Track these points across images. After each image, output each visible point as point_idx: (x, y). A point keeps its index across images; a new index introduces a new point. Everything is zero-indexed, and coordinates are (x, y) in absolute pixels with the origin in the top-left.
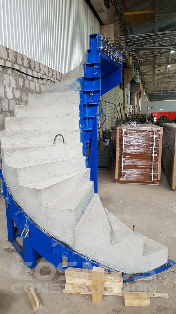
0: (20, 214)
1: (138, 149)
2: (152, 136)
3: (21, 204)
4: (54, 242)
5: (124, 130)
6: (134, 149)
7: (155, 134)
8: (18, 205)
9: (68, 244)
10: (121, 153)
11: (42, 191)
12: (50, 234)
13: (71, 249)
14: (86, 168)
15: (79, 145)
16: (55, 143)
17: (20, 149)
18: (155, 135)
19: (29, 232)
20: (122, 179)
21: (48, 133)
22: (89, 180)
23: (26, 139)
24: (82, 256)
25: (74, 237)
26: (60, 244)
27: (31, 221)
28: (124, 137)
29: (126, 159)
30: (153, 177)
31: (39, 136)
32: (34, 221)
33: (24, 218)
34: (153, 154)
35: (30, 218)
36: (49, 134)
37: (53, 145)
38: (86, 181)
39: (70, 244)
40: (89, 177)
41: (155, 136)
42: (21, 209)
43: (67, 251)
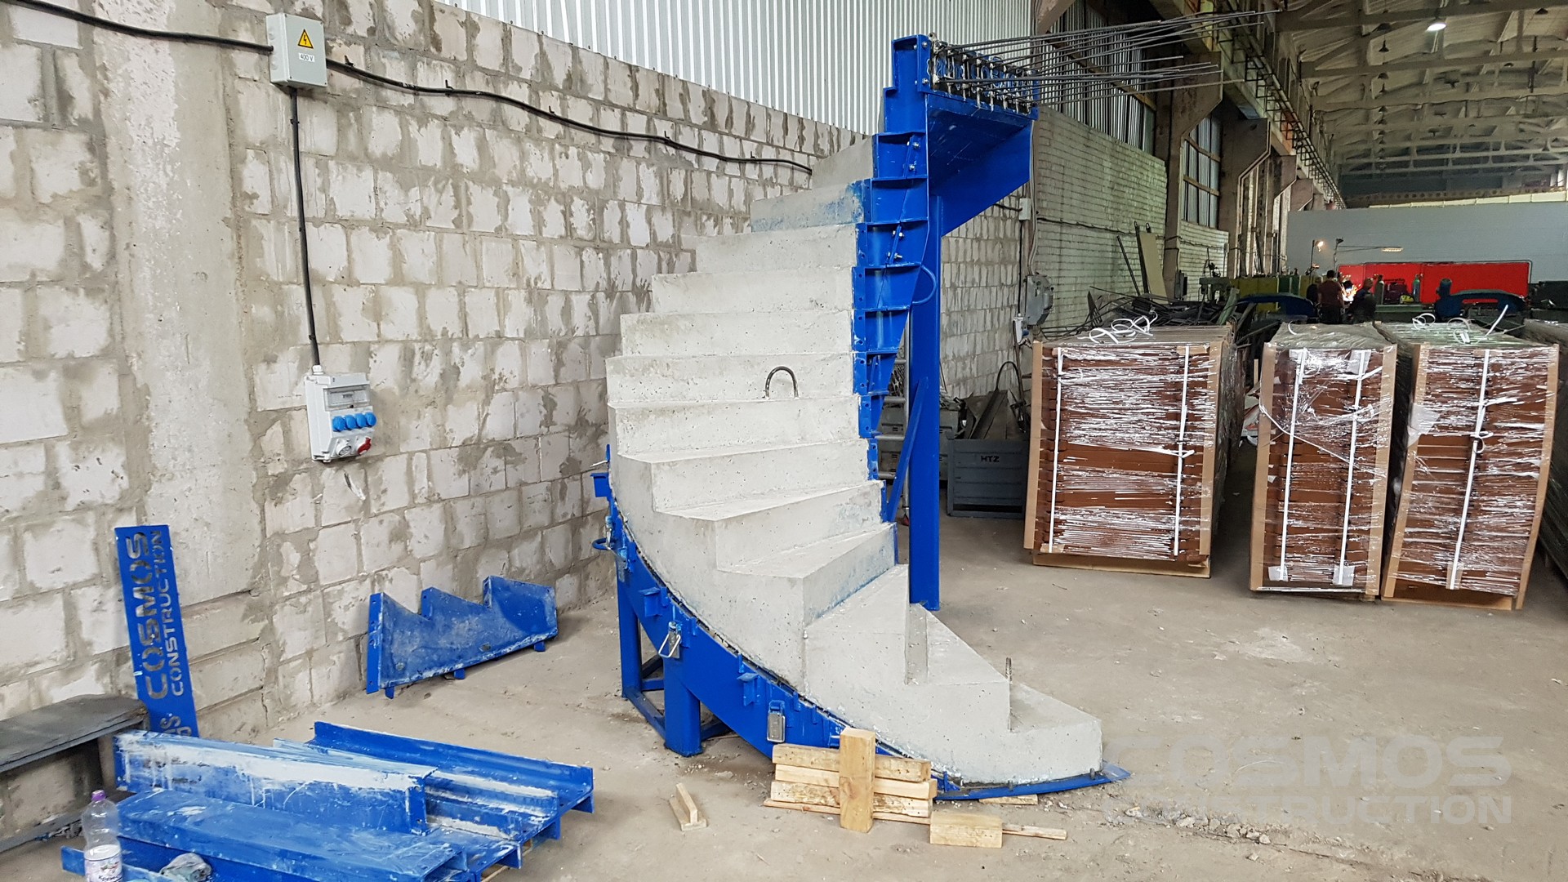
0: (657, 594)
1: (1116, 430)
2: (1171, 378)
3: (660, 568)
4: (747, 670)
5: (1059, 351)
6: (1100, 430)
7: (1186, 369)
8: (652, 571)
9: (786, 678)
10: (1048, 444)
11: (716, 525)
12: (737, 648)
13: (791, 690)
14: (870, 479)
15: (846, 401)
16: (768, 395)
17: (662, 412)
18: (1186, 375)
19: (680, 645)
20: (1050, 548)
21: (749, 362)
22: (878, 519)
23: (682, 383)
24: (825, 715)
25: (802, 658)
26: (764, 677)
27: (687, 615)
28: (1059, 379)
29: (1066, 467)
30: (1179, 539)
31: (721, 373)
32: (694, 611)
33: (668, 607)
34: (1180, 447)
35: (683, 605)
36: (752, 366)
37: (763, 400)
38: (864, 520)
39: (792, 679)
40: (877, 506)
41: (1185, 378)
42: (661, 581)
43: (783, 697)
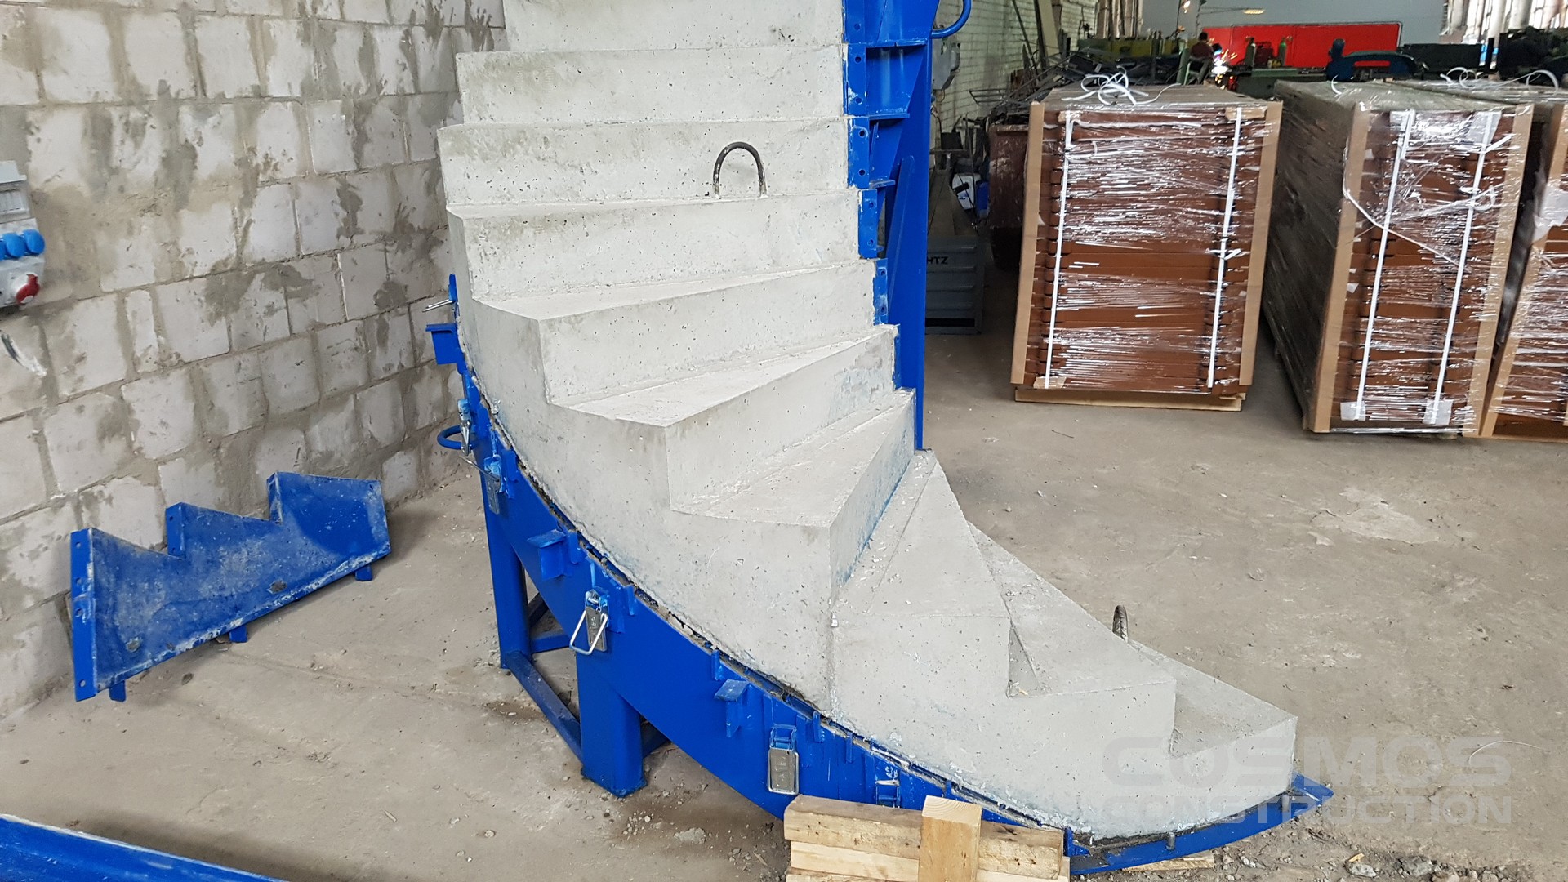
0: (562, 542)
1: (1140, 223)
3: (563, 497)
4: (729, 675)
5: (1069, 116)
6: (1118, 224)
7: (1236, 139)
8: (549, 501)
9: (798, 689)
10: (1047, 244)
11: (667, 433)
12: (709, 639)
13: (810, 710)
14: (876, 323)
15: (840, 198)
16: (717, 191)
17: (546, 223)
18: (1236, 147)
19: (607, 629)
20: (1046, 382)
21: (682, 134)
22: (891, 385)
23: (572, 171)
24: (866, 747)
25: (827, 654)
26: (759, 686)
27: (615, 578)
28: (1067, 156)
31: (637, 155)
32: (629, 575)
33: (583, 564)
34: (1223, 245)
35: (608, 561)
36: (687, 142)
37: (708, 200)
38: (873, 390)
39: (809, 690)
40: (889, 367)
41: (1235, 152)
42: (565, 518)
43: (794, 720)
